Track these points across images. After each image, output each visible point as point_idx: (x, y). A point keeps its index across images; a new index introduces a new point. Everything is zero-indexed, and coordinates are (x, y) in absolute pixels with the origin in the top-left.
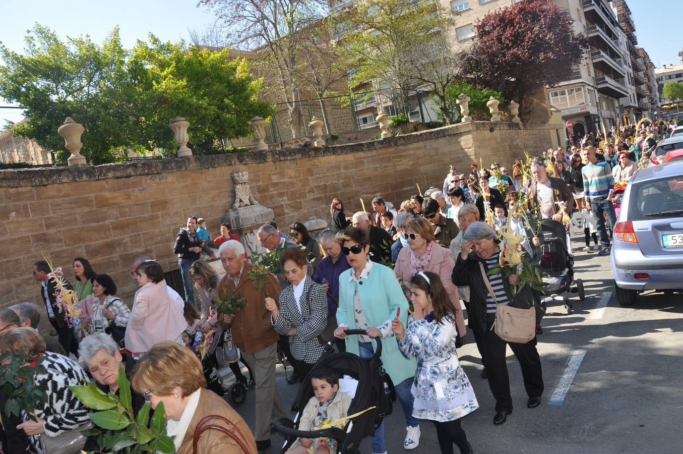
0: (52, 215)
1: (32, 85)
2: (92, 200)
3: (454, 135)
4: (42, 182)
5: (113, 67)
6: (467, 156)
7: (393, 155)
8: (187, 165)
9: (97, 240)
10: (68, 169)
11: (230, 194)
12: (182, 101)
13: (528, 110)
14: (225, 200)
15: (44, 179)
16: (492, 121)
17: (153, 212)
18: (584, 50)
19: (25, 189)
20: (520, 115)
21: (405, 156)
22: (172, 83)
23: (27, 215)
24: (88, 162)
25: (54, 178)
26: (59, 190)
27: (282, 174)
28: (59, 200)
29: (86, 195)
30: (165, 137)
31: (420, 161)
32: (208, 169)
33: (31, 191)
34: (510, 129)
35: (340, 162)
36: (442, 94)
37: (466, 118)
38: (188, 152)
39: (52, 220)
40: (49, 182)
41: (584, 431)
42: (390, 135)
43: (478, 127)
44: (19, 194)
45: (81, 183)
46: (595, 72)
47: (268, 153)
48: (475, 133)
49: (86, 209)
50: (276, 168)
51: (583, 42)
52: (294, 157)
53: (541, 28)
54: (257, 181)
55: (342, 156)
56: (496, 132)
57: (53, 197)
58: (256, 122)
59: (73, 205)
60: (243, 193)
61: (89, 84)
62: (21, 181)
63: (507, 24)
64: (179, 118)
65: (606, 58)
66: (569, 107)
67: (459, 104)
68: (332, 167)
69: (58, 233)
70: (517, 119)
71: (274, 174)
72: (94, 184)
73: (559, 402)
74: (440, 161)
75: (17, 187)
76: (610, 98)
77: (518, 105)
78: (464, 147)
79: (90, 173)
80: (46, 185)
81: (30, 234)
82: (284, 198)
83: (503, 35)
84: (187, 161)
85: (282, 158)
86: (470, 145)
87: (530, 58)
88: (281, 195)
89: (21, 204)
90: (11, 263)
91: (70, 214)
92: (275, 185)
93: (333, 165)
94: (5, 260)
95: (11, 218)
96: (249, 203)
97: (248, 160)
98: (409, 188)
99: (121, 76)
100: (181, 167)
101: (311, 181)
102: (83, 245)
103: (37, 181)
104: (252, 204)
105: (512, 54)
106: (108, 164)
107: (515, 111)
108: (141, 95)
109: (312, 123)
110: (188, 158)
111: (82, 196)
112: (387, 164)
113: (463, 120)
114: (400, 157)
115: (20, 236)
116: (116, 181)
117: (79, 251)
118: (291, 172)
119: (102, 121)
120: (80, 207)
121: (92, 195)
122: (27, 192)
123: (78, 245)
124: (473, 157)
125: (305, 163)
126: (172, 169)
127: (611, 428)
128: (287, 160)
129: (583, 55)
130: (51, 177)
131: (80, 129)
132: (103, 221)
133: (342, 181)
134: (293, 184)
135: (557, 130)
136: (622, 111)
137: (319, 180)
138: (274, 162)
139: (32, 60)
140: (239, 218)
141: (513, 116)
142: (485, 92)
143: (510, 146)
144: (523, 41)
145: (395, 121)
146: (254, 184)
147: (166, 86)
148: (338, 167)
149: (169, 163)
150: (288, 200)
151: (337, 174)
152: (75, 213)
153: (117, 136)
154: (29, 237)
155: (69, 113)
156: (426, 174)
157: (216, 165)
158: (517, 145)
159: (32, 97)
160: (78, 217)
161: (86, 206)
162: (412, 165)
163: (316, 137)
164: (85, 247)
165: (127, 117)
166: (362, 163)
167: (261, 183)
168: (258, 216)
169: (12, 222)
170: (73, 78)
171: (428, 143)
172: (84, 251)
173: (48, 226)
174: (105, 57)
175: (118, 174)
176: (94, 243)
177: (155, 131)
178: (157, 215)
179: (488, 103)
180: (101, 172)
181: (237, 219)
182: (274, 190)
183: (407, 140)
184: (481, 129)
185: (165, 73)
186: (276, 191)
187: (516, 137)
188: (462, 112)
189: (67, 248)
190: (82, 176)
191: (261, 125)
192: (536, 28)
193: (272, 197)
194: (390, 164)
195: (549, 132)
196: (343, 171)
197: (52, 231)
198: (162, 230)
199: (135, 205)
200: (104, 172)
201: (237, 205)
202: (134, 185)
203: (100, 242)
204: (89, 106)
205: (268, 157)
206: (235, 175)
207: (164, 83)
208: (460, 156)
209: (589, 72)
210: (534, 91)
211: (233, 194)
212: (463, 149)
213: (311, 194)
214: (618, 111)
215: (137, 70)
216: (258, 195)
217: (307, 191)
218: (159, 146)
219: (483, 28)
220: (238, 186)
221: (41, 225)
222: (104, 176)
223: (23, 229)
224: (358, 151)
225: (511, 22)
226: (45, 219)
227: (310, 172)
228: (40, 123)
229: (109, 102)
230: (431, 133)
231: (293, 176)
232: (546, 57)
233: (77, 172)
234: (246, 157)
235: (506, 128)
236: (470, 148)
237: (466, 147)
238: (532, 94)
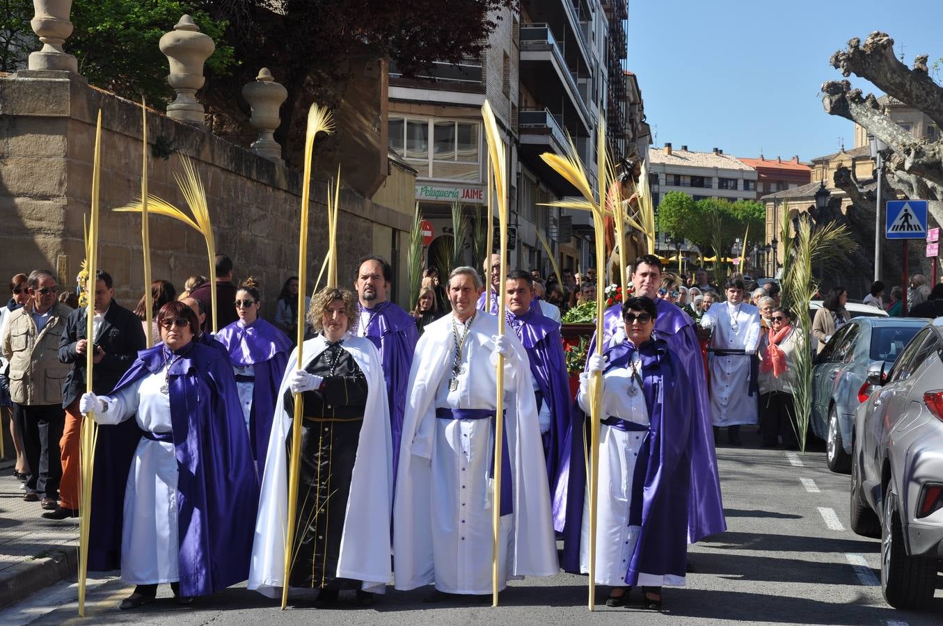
16: (169, 114)
34: (237, 173)
37: (49, 57)
46: (520, 94)
48: (82, 138)
56: (180, 164)
65: (556, 59)
66: (431, 177)
70: (269, 147)
76: (542, 186)
77: (282, 93)
78: (13, 185)
86: (47, 186)
107: (270, 113)
113: (35, 61)
124: (46, 240)
135: (395, 231)
136: (563, 238)
158: (253, 243)
179: (167, 38)
184: (117, 127)
188: (35, 24)
195: (369, 233)
209: (506, 84)
212: (7, 195)
214: (554, 231)
235: (222, 161)
236: (45, 197)
237: (26, 186)
238: (336, 79)
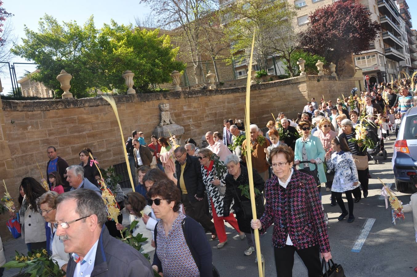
0: (52, 128)
1: (42, 50)
2: (76, 120)
3: (296, 83)
4: (47, 108)
5: (89, 40)
6: (303, 97)
7: (258, 95)
8: (132, 99)
9: (78, 144)
10: (62, 101)
11: (158, 117)
12: (130, 61)
13: (341, 69)
14: (155, 121)
15: (48, 107)
16: (319, 75)
17: (111, 127)
18: (378, 32)
19: (37, 112)
20: (336, 72)
21: (265, 96)
22: (125, 50)
23: (38, 128)
24: (74, 96)
25: (54, 106)
26: (57, 113)
27: (189, 106)
28: (57, 119)
29: (72, 117)
30: (120, 82)
31: (274, 99)
32: (145, 102)
33: (40, 113)
34: (330, 80)
35: (225, 99)
36: (288, 58)
37: (303, 73)
38: (133, 92)
39: (52, 131)
40: (51, 108)
41: (373, 269)
42: (255, 83)
43: (310, 79)
44: (33, 115)
45: (70, 109)
46: (384, 45)
47: (181, 93)
48: (308, 83)
49: (72, 125)
50: (186, 102)
51: (377, 27)
52: (197, 96)
53: (350, 18)
54: (175, 110)
55: (226, 95)
56: (321, 82)
57: (53, 117)
58: (175, 74)
59: (64, 122)
60: (166, 117)
61: (75, 50)
62: (35, 108)
63: (329, 15)
64: (128, 71)
65: (391, 36)
66: (367, 66)
67: (298, 65)
68: (220, 102)
69: (56, 139)
70: (334, 74)
71: (185, 106)
72: (77, 110)
73: (358, 250)
74: (286, 99)
75: (32, 111)
76: (393, 61)
77: (335, 66)
78: (301, 91)
79: (75, 103)
80: (49, 110)
81: (40, 139)
82: (191, 120)
83: (327, 22)
84: (132, 97)
85: (190, 96)
86: (305, 90)
87: (343, 36)
88: (189, 118)
89: (35, 121)
90: (28, 156)
91: (62, 128)
92: (185, 112)
93: (221, 100)
94: (25, 154)
95: (29, 130)
96: (169, 123)
97: (169, 97)
98: (267, 115)
99: (94, 45)
100: (129, 100)
101: (207, 110)
102: (70, 147)
103: (44, 108)
104: (171, 123)
105: (332, 34)
106: (86, 98)
107: (334, 69)
108: (106, 56)
109: (208, 75)
110: (133, 95)
111: (70, 117)
112: (254, 101)
113: (301, 74)
114: (262, 96)
115: (33, 140)
116: (90, 108)
117: (67, 150)
118: (195, 105)
119: (83, 72)
120: (69, 123)
121: (76, 117)
122: (38, 114)
123: (68, 146)
124: (306, 97)
125: (204, 99)
126: (124, 101)
127: (391, 268)
128: (192, 97)
129: (377, 35)
130: (52, 106)
131: (69, 77)
132: (82, 132)
133: (226, 110)
134: (196, 112)
135: (359, 81)
136: (401, 70)
137: (212, 110)
138: (185, 98)
139: (43, 36)
140: (163, 132)
141: (332, 72)
142: (315, 57)
143: (329, 90)
144: (339, 26)
145: (259, 74)
146: (172, 111)
147: (121, 51)
148: (224, 102)
149: (122, 98)
150: (193, 122)
151: (223, 106)
152: (65, 127)
153: (91, 81)
154: (38, 141)
155: (63, 68)
156: (277, 107)
157: (150, 100)
158: (334, 90)
159: (42, 57)
160: (67, 130)
161: (72, 123)
162: (269, 102)
163: (211, 83)
164: (71, 147)
165: (97, 70)
166: (239, 99)
167: (177, 111)
168: (174, 131)
169: (29, 132)
170: (66, 47)
171: (279, 88)
172: (71, 150)
173: (50, 135)
174: (85, 34)
175: (92, 104)
176: (77, 145)
177: (113, 79)
178: (114, 129)
179: (317, 64)
180: (81, 103)
181: (162, 132)
182: (185, 115)
183: (266, 86)
184: (312, 80)
185: (120, 43)
186: (186, 116)
187: (334, 85)
188: (300, 69)
189: (60, 148)
190: (70, 105)
191: (177, 76)
192: (348, 18)
193: (183, 120)
194: (255, 101)
195: (354, 83)
196: (226, 104)
197: (52, 137)
198: (117, 138)
199: (101, 123)
200: (83, 103)
201: (162, 124)
202: (101, 111)
203: (80, 145)
204: (75, 63)
205: (181, 95)
206: (161, 106)
207: (120, 50)
208: (299, 96)
209: (380, 45)
210: (345, 57)
211: (160, 117)
212: (300, 92)
213: (207, 118)
214: (398, 69)
215: (104, 42)
216: (175, 118)
217: (204, 116)
218: (116, 88)
219: (314, 18)
220: (163, 113)
221: (46, 134)
222: (83, 105)
223: (35, 136)
224: (236, 92)
225: (332, 14)
226: (48, 130)
227: (206, 105)
228: (46, 73)
229: (87, 61)
230: (281, 82)
231: (196, 107)
232: (353, 36)
233: (67, 103)
234: (168, 95)
235: (327, 79)
236: (305, 92)
237: (302, 91)
238: (344, 59)
